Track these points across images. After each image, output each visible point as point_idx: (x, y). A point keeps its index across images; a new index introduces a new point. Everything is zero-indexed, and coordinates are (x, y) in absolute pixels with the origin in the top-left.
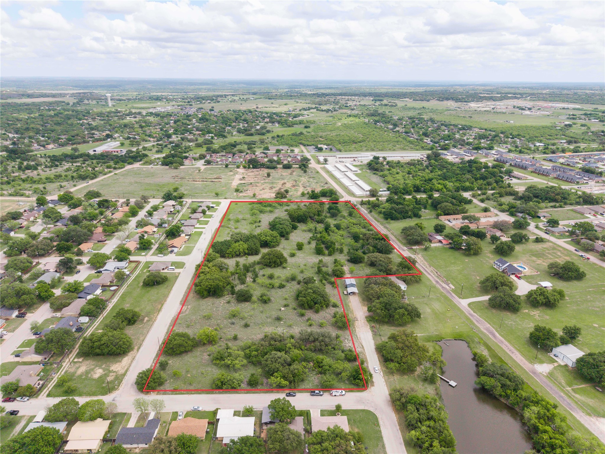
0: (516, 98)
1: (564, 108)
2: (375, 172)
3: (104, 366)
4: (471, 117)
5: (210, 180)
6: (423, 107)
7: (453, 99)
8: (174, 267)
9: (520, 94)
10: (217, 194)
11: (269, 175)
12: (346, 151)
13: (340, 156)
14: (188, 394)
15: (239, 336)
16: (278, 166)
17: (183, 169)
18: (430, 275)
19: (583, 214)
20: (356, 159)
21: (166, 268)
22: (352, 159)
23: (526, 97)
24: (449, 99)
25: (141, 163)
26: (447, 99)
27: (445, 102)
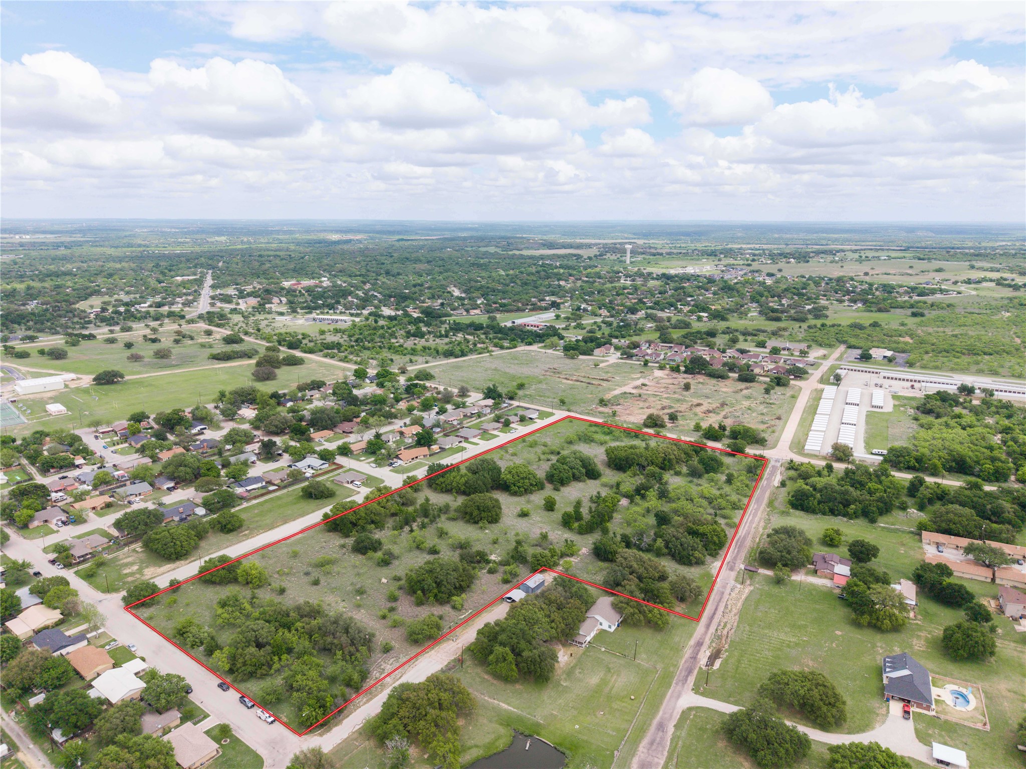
2: (922, 416)
8: (360, 483)
10: (563, 403)
11: (687, 387)
12: (924, 367)
13: (887, 375)
16: (731, 375)
17: (584, 360)
18: (708, 626)
20: (916, 385)
21: (352, 482)
22: (909, 384)
25: (540, 345)
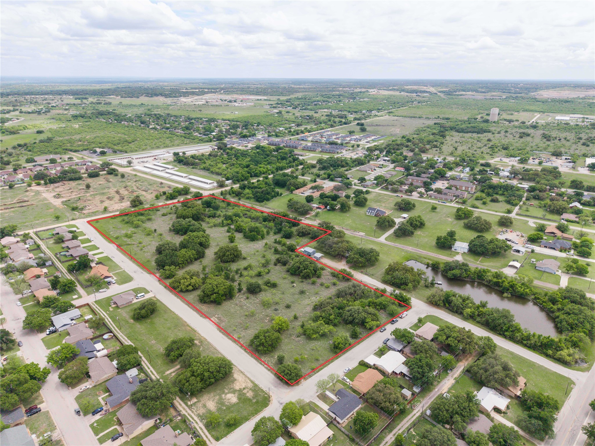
0: (212, 92)
1: (258, 100)
2: (194, 166)
3: (226, 391)
4: (201, 111)
5: (18, 205)
6: (142, 104)
7: (161, 95)
8: (143, 294)
9: (214, 89)
10: (57, 218)
13: (137, 157)
14: (325, 367)
15: (298, 315)
16: (83, 175)
19: (366, 171)
20: (156, 157)
21: (135, 297)
22: (153, 158)
23: (220, 91)
24: (158, 95)
26: (156, 95)
27: (155, 98)
